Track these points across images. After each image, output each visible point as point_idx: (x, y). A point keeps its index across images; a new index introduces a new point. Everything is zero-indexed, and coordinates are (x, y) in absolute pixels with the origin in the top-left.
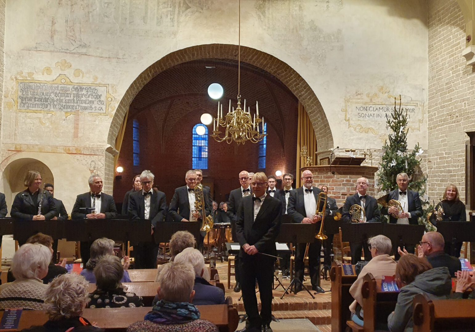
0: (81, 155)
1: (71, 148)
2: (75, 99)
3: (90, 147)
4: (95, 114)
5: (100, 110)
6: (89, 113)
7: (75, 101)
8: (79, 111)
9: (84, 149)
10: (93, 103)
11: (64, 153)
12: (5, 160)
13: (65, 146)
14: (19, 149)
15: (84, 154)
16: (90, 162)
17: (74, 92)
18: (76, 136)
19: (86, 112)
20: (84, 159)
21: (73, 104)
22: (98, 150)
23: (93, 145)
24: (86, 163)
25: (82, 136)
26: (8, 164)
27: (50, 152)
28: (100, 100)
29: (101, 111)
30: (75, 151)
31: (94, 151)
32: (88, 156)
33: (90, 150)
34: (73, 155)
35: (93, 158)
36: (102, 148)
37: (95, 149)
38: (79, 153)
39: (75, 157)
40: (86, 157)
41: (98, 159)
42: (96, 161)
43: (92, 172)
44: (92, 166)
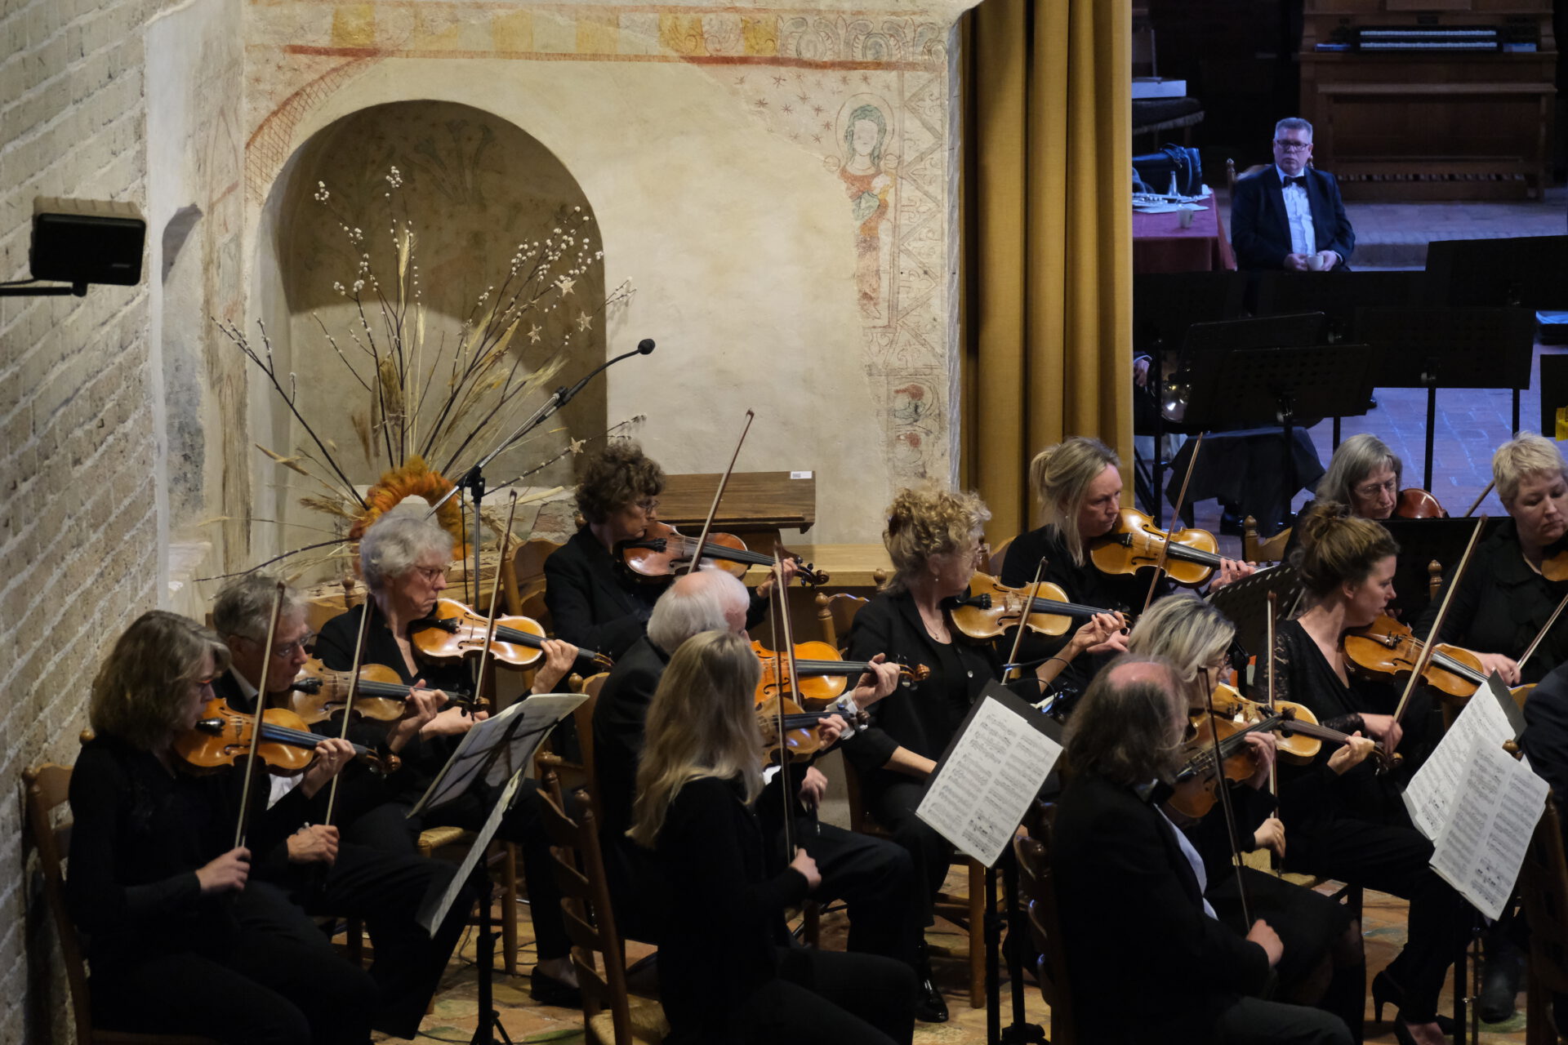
0: (783, 71)
1: (709, 22)
3: (840, 12)
9: (804, 21)
11: (665, 59)
12: (275, 121)
13: (673, 10)
14: (361, 40)
15: (801, 63)
20: (804, 99)
22: (896, 31)
24: (816, 128)
26: (295, 145)
27: (565, 56)
30: (742, 41)
31: (869, 35)
32: (832, 78)
33: (842, 32)
34: (724, 70)
35: (864, 88)
36: (923, 12)
37: (876, 24)
38: (769, 54)
39: (742, 81)
40: (819, 84)
41: (901, 92)
42: (886, 113)
43: (860, 187)
44: (858, 145)
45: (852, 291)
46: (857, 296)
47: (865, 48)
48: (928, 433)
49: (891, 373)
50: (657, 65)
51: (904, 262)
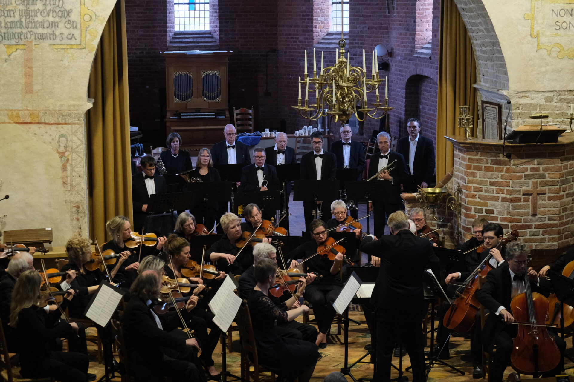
0: (41, 125)
1: (21, 113)
2: (23, 20)
3: (55, 110)
4: (62, 47)
5: (71, 39)
6: (51, 45)
7: (24, 24)
8: (31, 42)
9: (45, 113)
10: (58, 26)
11: (9, 123)
13: (11, 110)
15: (46, 123)
16: (57, 136)
17: (21, 7)
18: (28, 89)
19: (45, 44)
20: (46, 133)
21: (19, 30)
22: (70, 115)
23: (62, 105)
24: (50, 140)
25: (40, 90)
28: (69, 21)
29: (73, 42)
30: (30, 118)
31: (63, 116)
32: (54, 127)
33: (56, 115)
34: (25, 125)
35: (62, 129)
36: (77, 110)
37: (65, 113)
38: (37, 121)
39: (30, 128)
40: (50, 129)
41: (72, 130)
42: (68, 136)
43: (62, 155)
44: (61, 144)
45: (60, 181)
46: (62, 183)
47: (62, 119)
48: (81, 217)
49: (71, 202)
50: (7, 124)
51: (74, 174)
